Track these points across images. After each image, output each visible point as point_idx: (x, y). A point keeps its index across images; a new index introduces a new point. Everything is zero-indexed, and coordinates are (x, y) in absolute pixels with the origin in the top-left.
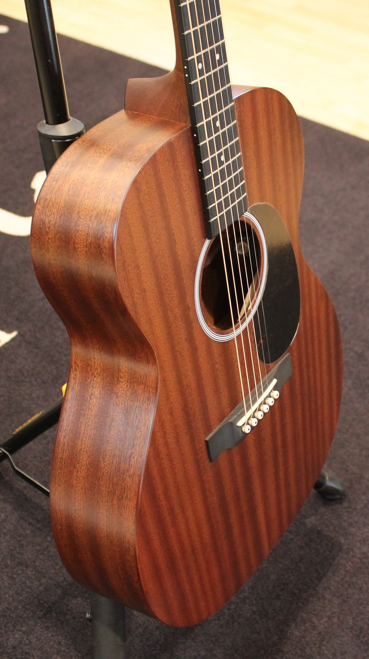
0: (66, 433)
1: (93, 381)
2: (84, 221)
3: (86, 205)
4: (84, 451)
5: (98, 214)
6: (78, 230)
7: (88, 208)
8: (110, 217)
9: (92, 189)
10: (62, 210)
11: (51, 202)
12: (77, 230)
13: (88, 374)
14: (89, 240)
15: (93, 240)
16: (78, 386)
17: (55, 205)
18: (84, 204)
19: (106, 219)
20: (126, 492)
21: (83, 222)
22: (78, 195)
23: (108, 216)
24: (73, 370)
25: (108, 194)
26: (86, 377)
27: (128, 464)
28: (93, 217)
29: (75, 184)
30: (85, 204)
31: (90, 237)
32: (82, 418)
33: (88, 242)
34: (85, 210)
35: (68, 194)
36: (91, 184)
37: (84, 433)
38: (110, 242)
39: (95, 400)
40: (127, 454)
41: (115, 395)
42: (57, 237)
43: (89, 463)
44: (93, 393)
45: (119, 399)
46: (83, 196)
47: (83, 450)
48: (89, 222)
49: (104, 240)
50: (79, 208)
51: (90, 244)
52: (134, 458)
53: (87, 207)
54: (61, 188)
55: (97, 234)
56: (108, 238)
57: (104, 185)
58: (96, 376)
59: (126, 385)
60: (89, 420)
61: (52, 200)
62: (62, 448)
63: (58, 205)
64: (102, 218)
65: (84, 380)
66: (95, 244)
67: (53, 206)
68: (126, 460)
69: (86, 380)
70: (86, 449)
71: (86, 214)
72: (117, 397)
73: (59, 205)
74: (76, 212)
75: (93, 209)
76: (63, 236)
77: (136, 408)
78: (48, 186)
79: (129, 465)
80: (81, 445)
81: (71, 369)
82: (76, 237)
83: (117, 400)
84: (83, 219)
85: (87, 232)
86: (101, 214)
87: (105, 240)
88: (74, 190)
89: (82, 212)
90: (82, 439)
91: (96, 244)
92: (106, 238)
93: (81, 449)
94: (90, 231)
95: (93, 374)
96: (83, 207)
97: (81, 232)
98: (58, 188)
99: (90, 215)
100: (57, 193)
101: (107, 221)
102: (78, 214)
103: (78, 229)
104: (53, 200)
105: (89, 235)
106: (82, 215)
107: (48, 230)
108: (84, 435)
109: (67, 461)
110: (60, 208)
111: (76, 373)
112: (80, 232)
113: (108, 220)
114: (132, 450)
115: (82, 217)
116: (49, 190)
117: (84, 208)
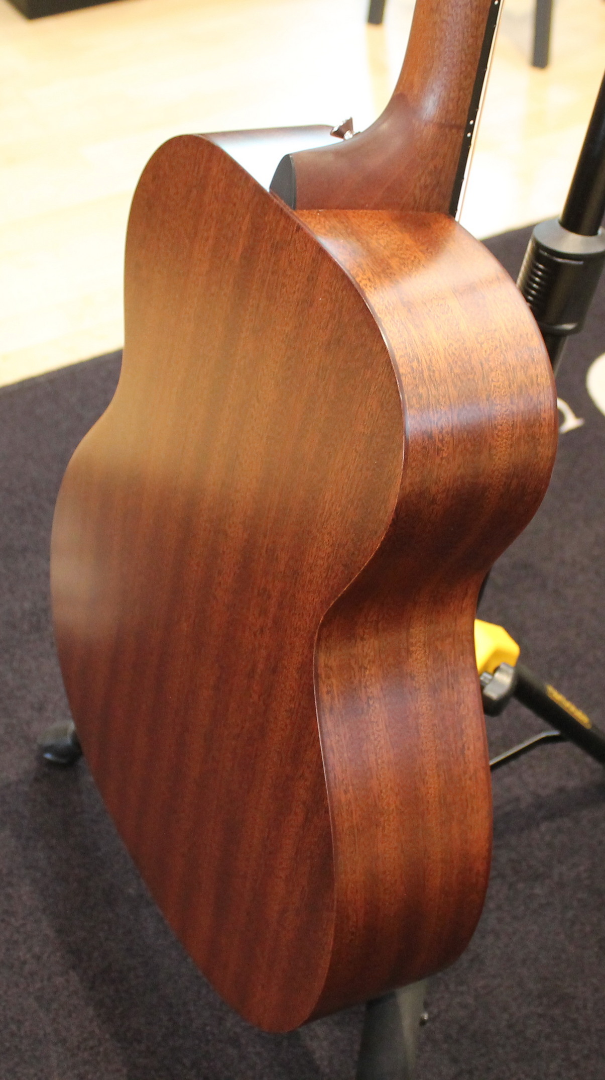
0: (346, 784)
1: (364, 676)
2: (503, 407)
3: (495, 380)
4: (386, 791)
5: (520, 387)
6: (495, 424)
7: (500, 385)
8: (542, 387)
9: (488, 352)
10: (459, 404)
11: (431, 397)
12: (493, 427)
13: (352, 671)
14: (517, 435)
15: (524, 431)
16: (339, 700)
17: (441, 399)
18: (490, 379)
19: (537, 390)
20: (470, 805)
21: (501, 409)
22: (472, 369)
23: (538, 385)
24: (324, 679)
25: (518, 352)
26: (351, 678)
27: (463, 762)
28: (516, 396)
29: (454, 354)
30: (492, 381)
31: (518, 428)
32: (365, 744)
33: (514, 438)
34: (498, 390)
35: (453, 374)
36: (479, 346)
37: (377, 764)
38: (551, 424)
39: (377, 705)
40: (456, 750)
41: (409, 678)
42: (459, 449)
43: (401, 804)
44: (371, 695)
45: (416, 679)
46: (481, 369)
47: (384, 791)
48: (510, 406)
49: (541, 425)
50: (486, 389)
51: (519, 438)
52: (468, 748)
53: (499, 383)
54: (434, 369)
55: (529, 419)
56: (547, 419)
57: (500, 340)
58: (368, 667)
59: (422, 652)
60: (379, 739)
61: (431, 394)
62: (347, 810)
63: (447, 397)
64: (531, 392)
65: (346, 685)
66: (526, 436)
67: (438, 402)
68: (457, 759)
69: (352, 683)
70: (389, 785)
71: (502, 395)
72: (413, 678)
73: (449, 397)
74: (484, 397)
75: (510, 383)
76: (469, 446)
77: (448, 676)
78: (409, 373)
79: (465, 763)
80: (380, 785)
81: (319, 679)
82: (493, 437)
83: (414, 682)
84: (500, 404)
85: (511, 423)
86: (526, 386)
87: (544, 423)
88: (459, 363)
89: (493, 394)
90: (377, 775)
91: (529, 435)
92: (544, 419)
93: (381, 792)
94: (515, 420)
95: (360, 668)
96: (491, 386)
97: (501, 425)
98: (429, 370)
99: (509, 395)
100: (433, 379)
101: (540, 393)
102: (488, 400)
103: (496, 422)
104: (433, 393)
105: (515, 425)
106: (495, 398)
107: (440, 445)
108: (380, 768)
109: (361, 824)
110: (452, 400)
111: (330, 682)
112: (499, 427)
113: (540, 391)
114: (462, 739)
115: (496, 401)
116: (415, 378)
117: (495, 386)
